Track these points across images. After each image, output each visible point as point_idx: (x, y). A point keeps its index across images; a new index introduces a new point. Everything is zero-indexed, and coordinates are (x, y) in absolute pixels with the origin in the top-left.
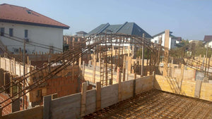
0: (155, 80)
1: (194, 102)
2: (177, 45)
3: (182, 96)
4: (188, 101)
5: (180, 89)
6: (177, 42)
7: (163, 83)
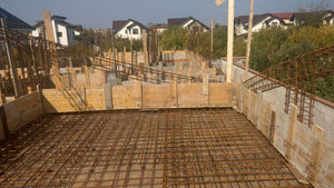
0: (43, 99)
1: (107, 116)
2: (77, 38)
3: (91, 112)
4: (99, 117)
5: (85, 102)
6: (77, 33)
7: (58, 100)
